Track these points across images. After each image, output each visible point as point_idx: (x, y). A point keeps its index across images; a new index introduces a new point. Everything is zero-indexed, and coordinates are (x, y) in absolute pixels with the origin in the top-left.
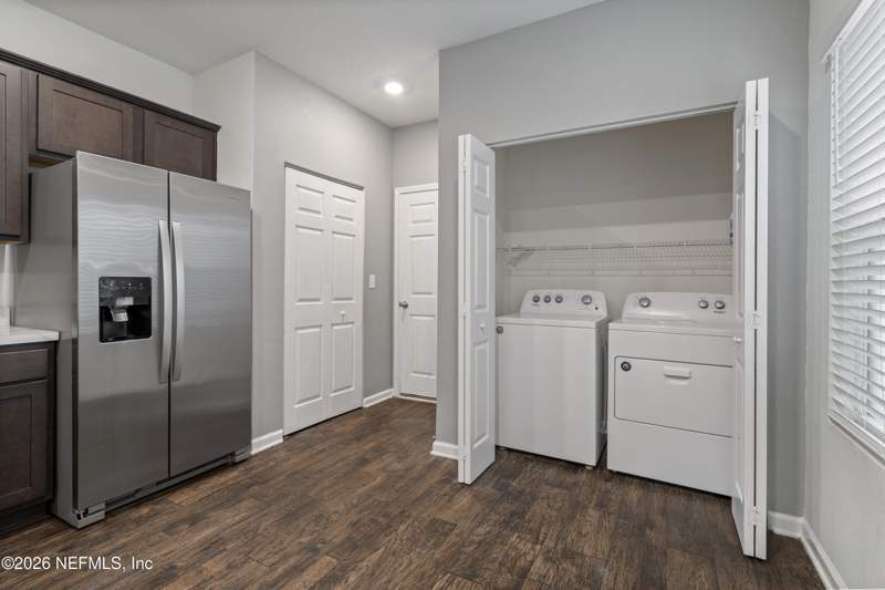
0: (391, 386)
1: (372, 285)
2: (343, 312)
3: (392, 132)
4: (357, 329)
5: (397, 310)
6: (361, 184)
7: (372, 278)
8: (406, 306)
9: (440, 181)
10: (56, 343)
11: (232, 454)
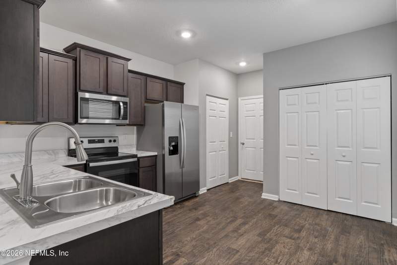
0: (237, 175)
1: (231, 136)
2: (223, 146)
3: (238, 76)
4: (226, 152)
5: (240, 146)
6: (228, 98)
7: (231, 133)
8: (243, 144)
9: (264, 94)
10: (156, 156)
11: (195, 193)
